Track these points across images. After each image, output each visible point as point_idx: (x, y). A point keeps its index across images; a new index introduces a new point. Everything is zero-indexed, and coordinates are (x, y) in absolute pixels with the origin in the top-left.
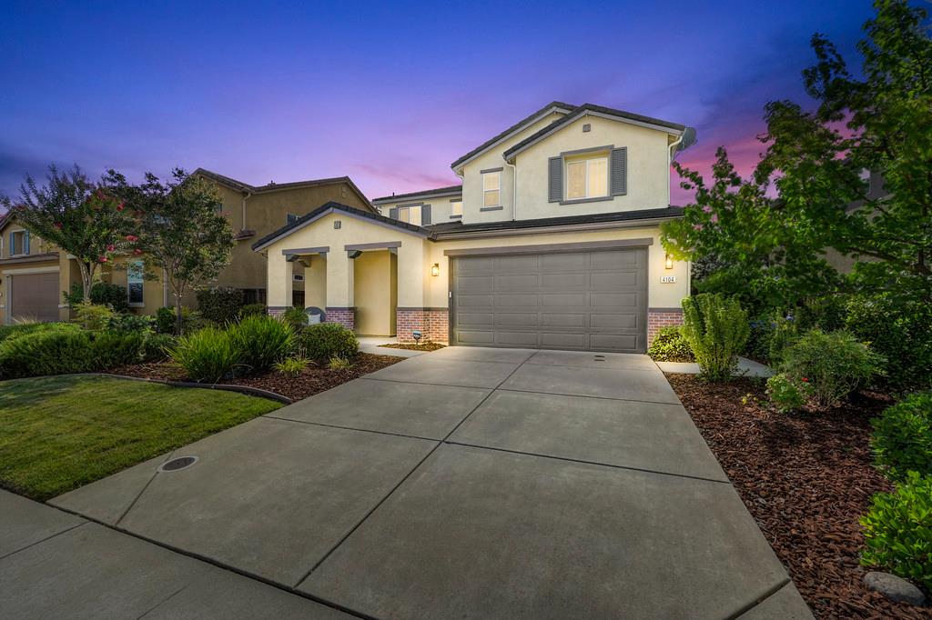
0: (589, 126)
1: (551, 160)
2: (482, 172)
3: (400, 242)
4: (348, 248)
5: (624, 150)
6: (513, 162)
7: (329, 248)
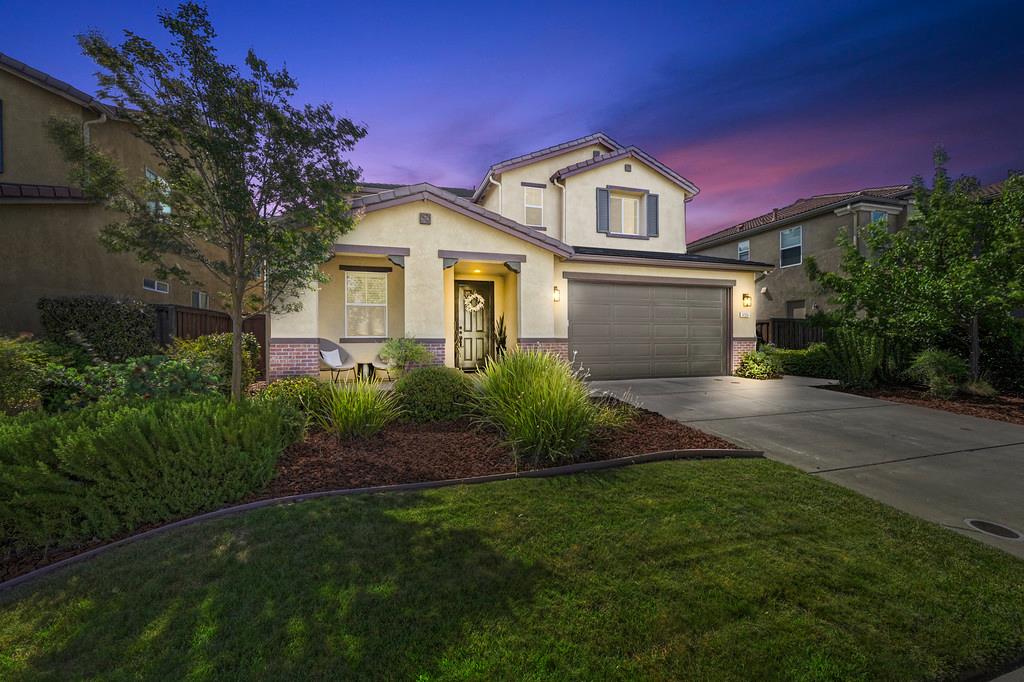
0: (630, 166)
1: (599, 191)
2: (523, 184)
3: (525, 256)
4: (442, 254)
5: (656, 197)
6: (562, 182)
7: (408, 250)
